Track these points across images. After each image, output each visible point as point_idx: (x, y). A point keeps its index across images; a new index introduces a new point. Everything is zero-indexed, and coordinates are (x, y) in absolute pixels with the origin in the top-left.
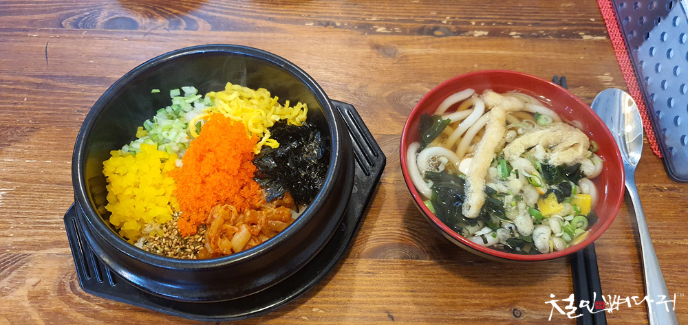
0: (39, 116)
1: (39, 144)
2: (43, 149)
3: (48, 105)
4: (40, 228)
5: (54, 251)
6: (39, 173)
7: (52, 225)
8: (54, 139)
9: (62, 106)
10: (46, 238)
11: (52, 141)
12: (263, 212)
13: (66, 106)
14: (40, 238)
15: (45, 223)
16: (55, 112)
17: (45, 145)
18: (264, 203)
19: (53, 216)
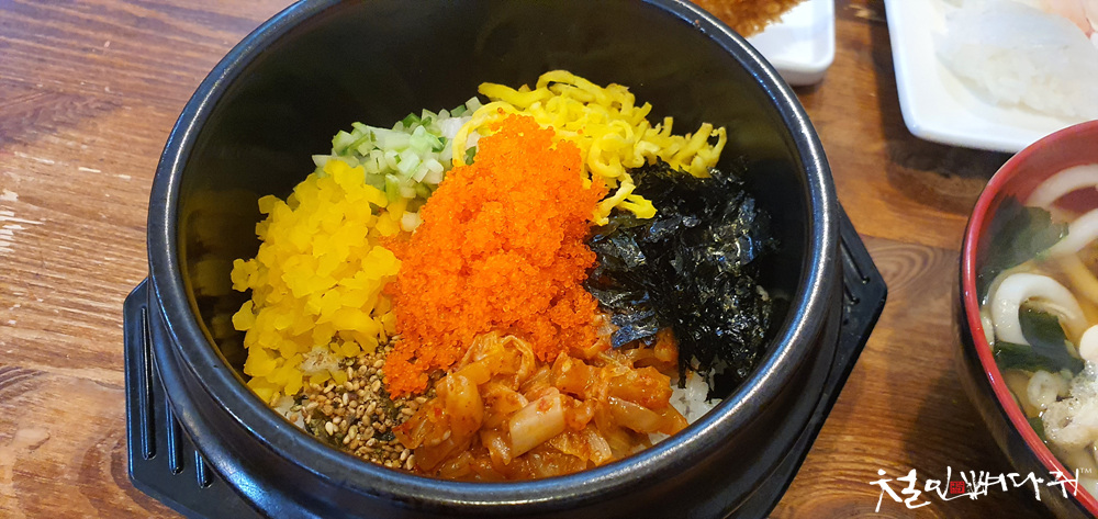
0: (127, 82)
1: (113, 137)
2: (119, 149)
3: (147, 62)
4: (75, 317)
5: (93, 374)
6: (100, 198)
7: (102, 316)
8: (146, 132)
9: (178, 68)
10: (85, 342)
11: (141, 135)
12: (604, 373)
13: (185, 69)
14: (72, 340)
15: (89, 308)
16: (161, 78)
17: (126, 142)
18: (605, 349)
19: (109, 296)
